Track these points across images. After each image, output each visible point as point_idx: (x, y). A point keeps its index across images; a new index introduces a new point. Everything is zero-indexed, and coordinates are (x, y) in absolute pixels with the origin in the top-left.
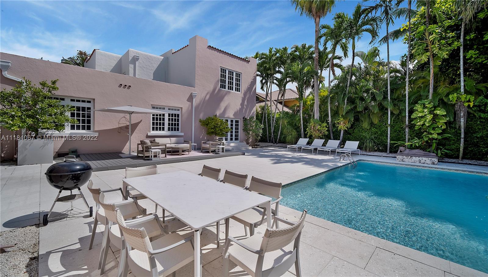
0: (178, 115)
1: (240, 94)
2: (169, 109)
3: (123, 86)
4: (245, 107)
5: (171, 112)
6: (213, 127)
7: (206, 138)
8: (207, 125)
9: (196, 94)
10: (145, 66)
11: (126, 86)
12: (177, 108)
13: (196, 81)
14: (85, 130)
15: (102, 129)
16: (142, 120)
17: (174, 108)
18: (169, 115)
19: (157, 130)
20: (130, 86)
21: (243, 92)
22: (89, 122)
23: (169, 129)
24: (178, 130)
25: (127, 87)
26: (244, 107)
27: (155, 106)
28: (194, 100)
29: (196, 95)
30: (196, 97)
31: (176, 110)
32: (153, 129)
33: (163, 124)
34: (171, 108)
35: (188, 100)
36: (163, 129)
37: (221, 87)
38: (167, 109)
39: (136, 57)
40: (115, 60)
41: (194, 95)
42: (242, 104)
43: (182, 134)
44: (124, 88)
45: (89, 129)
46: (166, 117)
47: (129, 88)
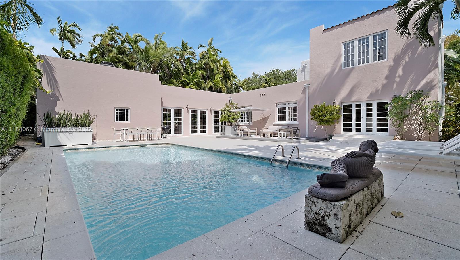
0: (296, 108)
1: (387, 62)
2: (289, 104)
4: (398, 79)
9: (309, 85)
16: (270, 114)
17: (293, 102)
18: (289, 108)
19: (281, 120)
20: (264, 94)
21: (394, 57)
22: (250, 118)
23: (289, 120)
24: (296, 120)
26: (395, 82)
27: (279, 103)
28: (307, 91)
30: (310, 88)
33: (285, 116)
34: (290, 102)
35: (302, 93)
36: (285, 120)
37: (344, 66)
38: (287, 104)
39: (304, 66)
41: (306, 87)
42: (390, 77)
43: (297, 123)
44: (262, 96)
45: (250, 121)
46: (287, 110)
47: (264, 96)
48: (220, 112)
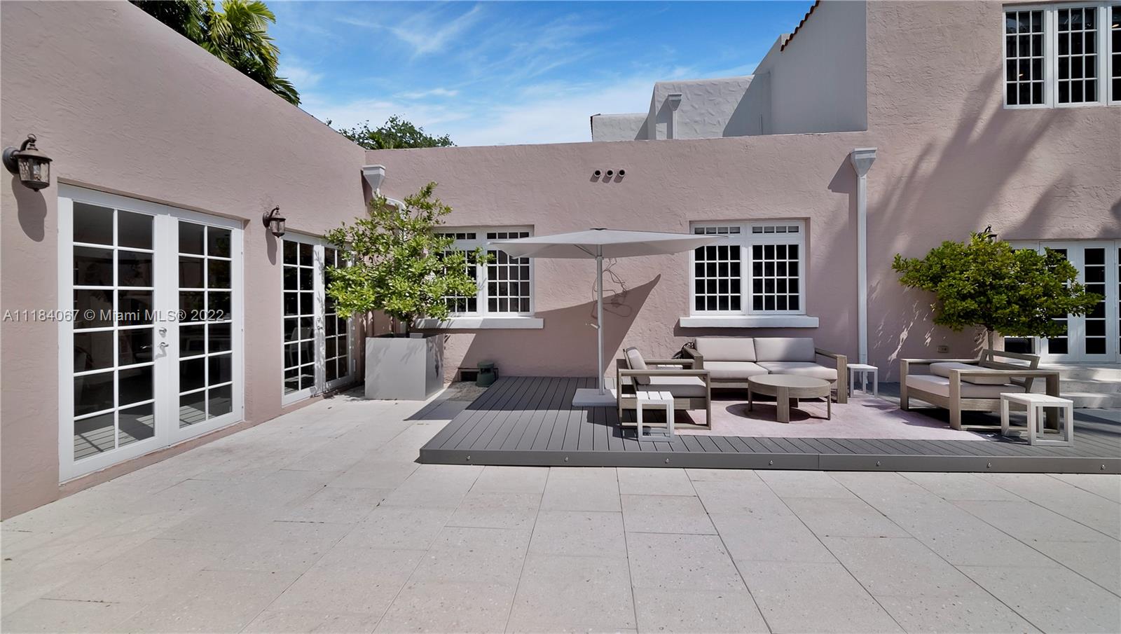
0: (794, 250)
2: (756, 231)
3: (602, 175)
5: (764, 240)
6: (969, 288)
7: (929, 340)
8: (935, 279)
9: (873, 156)
10: (698, 119)
11: (610, 173)
12: (787, 224)
13: (871, 101)
14: (518, 311)
15: (553, 309)
16: (660, 275)
17: (775, 225)
18: (757, 251)
19: (712, 306)
20: (622, 172)
22: (526, 289)
23: (757, 304)
24: (794, 304)
25: (614, 176)
27: (705, 226)
28: (863, 181)
29: (872, 160)
30: (872, 166)
31: (781, 230)
32: (700, 305)
33: (736, 286)
34: (763, 225)
35: (835, 186)
36: (736, 304)
37: (1011, 100)
38: (746, 231)
39: (671, 98)
40: (633, 130)
41: (864, 160)
43: (813, 322)
44: (606, 180)
45: (525, 308)
46: (747, 261)
47: (618, 180)
48: (319, 252)
